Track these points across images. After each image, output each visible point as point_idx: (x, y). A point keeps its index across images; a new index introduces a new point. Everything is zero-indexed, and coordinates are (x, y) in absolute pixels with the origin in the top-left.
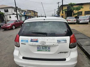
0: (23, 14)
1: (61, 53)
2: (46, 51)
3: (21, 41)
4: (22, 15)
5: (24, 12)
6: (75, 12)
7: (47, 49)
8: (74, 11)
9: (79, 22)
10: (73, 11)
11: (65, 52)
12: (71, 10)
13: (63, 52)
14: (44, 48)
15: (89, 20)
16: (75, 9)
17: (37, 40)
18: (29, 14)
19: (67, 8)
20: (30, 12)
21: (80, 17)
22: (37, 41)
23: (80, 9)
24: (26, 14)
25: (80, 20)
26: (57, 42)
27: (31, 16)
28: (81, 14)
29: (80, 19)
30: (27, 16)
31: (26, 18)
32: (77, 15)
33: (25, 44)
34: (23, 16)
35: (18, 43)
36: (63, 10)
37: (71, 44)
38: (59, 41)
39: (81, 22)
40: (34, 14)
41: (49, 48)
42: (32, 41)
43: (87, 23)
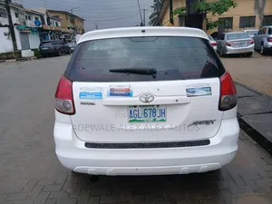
0: (31, 23)
1: (195, 123)
2: (155, 120)
3: (81, 94)
4: (31, 29)
5: (37, 19)
6: (212, 17)
7: (158, 114)
8: (209, 15)
9: (226, 50)
10: (205, 14)
11: (207, 122)
12: (199, 10)
13: (200, 123)
14: (148, 112)
15: (253, 45)
16: (209, 9)
17: (129, 90)
18: (53, 27)
19: (185, 5)
20: (57, 18)
21: (226, 34)
22: (128, 94)
23: (226, 10)
24: (44, 23)
25: (229, 45)
26: (185, 93)
27: (63, 30)
28: (230, 27)
29: (228, 41)
30: (48, 31)
31: (44, 38)
32: (216, 30)
33: (92, 104)
34: (33, 31)
35: (70, 101)
36: (171, 13)
37: (223, 97)
38: (191, 92)
39: (231, 49)
40: (70, 25)
41: (163, 113)
42: (113, 93)
43: (248, 55)
